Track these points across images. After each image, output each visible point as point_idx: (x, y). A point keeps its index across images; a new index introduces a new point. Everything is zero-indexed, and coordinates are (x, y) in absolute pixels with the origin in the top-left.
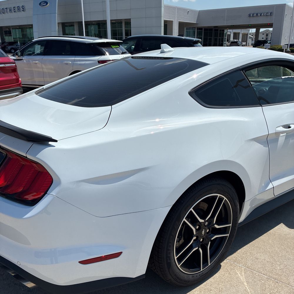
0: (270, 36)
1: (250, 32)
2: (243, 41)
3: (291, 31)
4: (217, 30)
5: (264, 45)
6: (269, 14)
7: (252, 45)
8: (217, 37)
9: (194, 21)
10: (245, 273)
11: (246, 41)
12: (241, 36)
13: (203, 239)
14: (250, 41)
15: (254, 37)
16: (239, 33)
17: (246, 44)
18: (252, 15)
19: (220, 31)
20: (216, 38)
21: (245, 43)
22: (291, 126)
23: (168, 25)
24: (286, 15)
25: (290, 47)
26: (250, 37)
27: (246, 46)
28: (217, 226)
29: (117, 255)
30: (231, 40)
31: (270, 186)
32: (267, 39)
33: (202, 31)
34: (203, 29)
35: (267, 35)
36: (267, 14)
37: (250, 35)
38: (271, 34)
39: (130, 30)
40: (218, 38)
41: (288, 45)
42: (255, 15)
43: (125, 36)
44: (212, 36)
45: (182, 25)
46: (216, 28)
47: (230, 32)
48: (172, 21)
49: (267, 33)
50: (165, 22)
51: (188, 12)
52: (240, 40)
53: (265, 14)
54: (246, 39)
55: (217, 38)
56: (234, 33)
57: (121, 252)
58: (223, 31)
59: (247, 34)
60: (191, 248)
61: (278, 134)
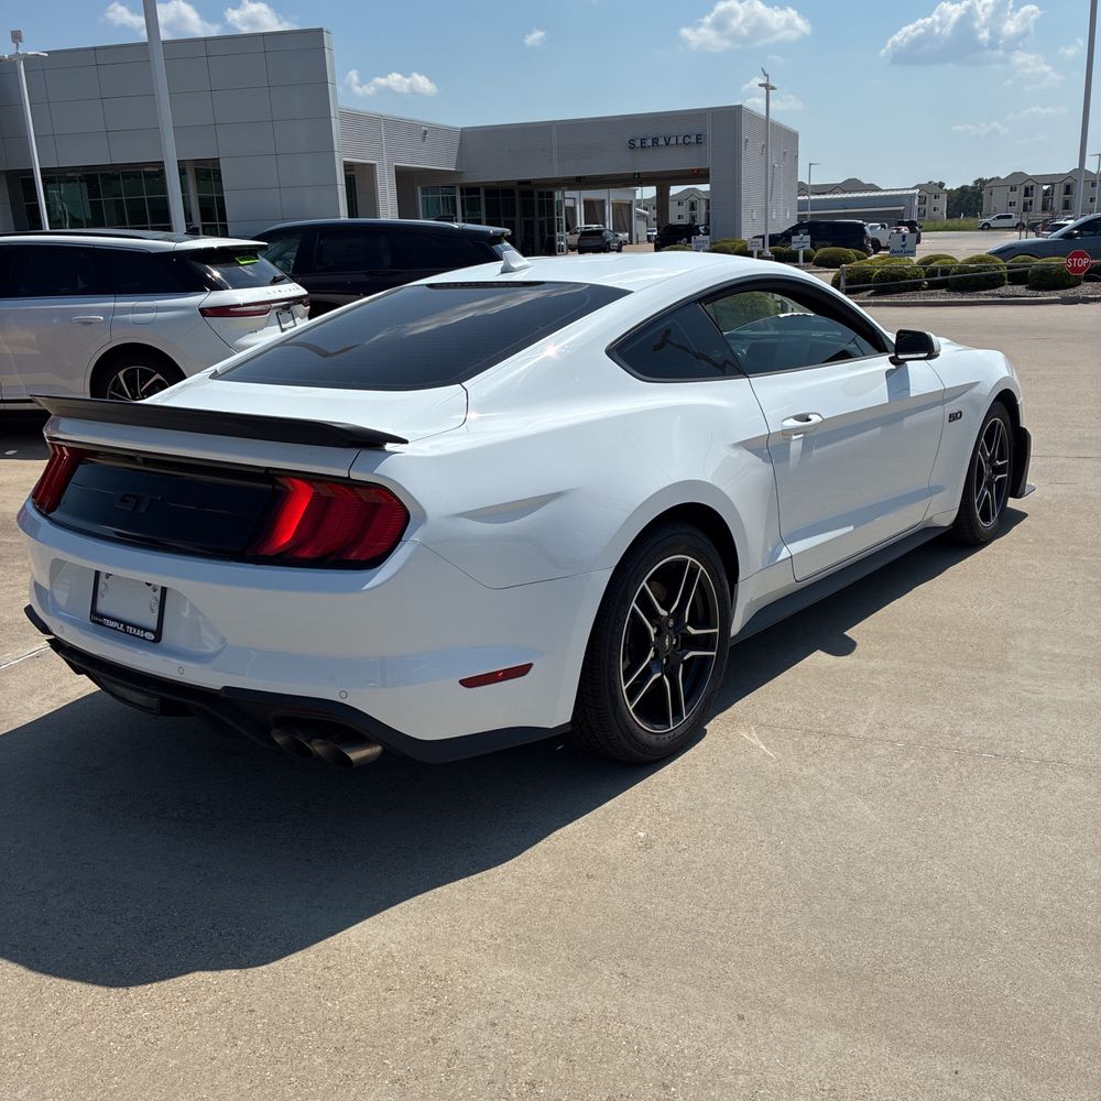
0: (702, 210)
1: (638, 196)
2: (618, 228)
3: (767, 191)
4: (531, 194)
5: (689, 241)
6: (694, 139)
7: (649, 240)
8: (532, 218)
9: (448, 166)
10: (758, 733)
11: (628, 228)
12: (609, 210)
13: (667, 657)
14: (640, 228)
15: (652, 214)
16: (603, 201)
17: (631, 237)
18: (638, 143)
19: (541, 195)
20: (528, 219)
21: (627, 234)
22: (810, 416)
23: (358, 180)
24: (747, 141)
25: (770, 245)
26: (638, 213)
27: (631, 243)
28: (693, 631)
29: (522, 670)
30: (579, 226)
31: (784, 554)
32: (693, 218)
33: (479, 199)
34: (482, 192)
35: (693, 207)
36: (687, 140)
37: (638, 206)
38: (703, 202)
39: (221, 200)
40: (537, 219)
41: (763, 237)
42: (649, 142)
43: (202, 221)
44: (514, 215)
45: (405, 178)
46: (525, 187)
47: (574, 199)
48: (373, 165)
49: (692, 199)
50: (348, 167)
51: (425, 132)
52: (609, 225)
53: (680, 141)
54: (626, 221)
55: (532, 222)
56: (585, 202)
57: (530, 665)
58: (551, 195)
59: (630, 205)
60: (647, 673)
61: (787, 434)
